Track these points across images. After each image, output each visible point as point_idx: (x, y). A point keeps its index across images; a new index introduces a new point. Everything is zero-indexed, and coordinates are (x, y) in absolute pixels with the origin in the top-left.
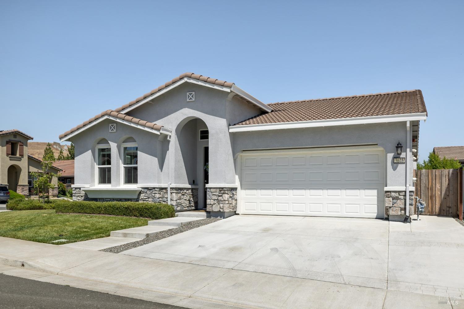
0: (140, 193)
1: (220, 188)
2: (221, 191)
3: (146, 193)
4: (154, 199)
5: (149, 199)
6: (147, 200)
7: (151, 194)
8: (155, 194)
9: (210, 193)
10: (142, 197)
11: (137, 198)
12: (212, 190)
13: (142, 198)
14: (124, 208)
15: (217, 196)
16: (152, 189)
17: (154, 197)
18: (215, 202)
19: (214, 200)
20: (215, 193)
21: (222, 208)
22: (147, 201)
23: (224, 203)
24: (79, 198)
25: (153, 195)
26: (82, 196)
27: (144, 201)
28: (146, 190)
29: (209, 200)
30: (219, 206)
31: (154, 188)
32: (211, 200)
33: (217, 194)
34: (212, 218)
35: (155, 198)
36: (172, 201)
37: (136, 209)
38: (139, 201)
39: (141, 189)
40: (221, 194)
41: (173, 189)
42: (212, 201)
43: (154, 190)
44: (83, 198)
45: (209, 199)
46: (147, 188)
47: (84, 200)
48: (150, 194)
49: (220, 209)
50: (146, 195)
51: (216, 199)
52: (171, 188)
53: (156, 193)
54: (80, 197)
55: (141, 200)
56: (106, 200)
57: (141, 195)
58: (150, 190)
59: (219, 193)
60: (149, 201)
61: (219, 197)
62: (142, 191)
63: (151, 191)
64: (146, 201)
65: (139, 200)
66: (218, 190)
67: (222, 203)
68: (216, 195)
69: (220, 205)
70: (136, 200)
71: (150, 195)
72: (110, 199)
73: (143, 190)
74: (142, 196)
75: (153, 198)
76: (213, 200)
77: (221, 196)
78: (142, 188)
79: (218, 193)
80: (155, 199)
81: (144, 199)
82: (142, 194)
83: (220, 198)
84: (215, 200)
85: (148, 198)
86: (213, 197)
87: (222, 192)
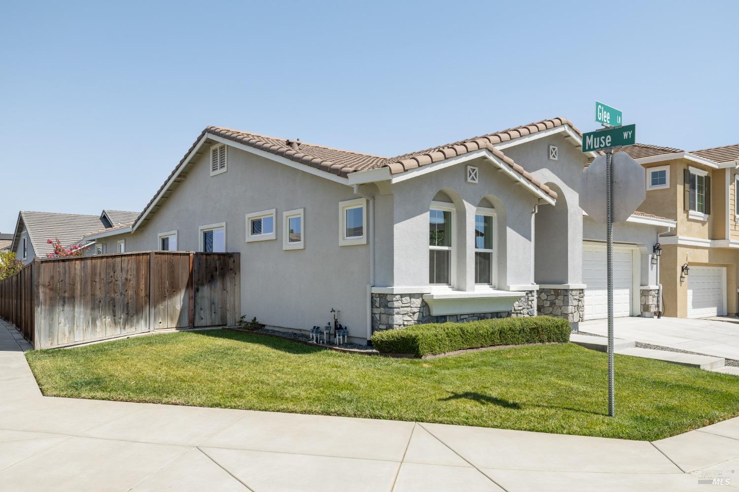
4: (530, 310)
5: (524, 311)
9: (572, 297)
10: (516, 308)
12: (574, 293)
16: (528, 294)
24: (407, 318)
26: (414, 313)
29: (571, 307)
44: (416, 317)
45: (571, 305)
47: (419, 321)
54: (410, 316)
56: (462, 317)
63: (527, 297)
66: (578, 292)
72: (468, 314)
74: (516, 306)
76: (574, 307)
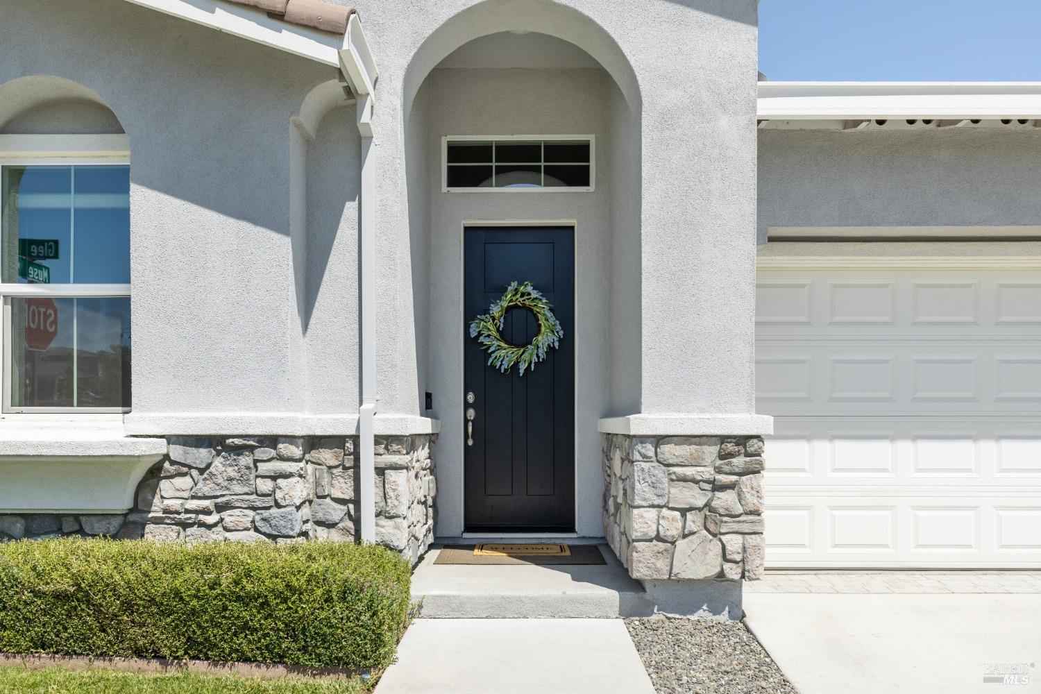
0: (155, 473)
1: (723, 439)
2: (731, 455)
3: (202, 471)
4: (266, 514)
5: (229, 517)
6: (213, 519)
7: (243, 480)
8: (274, 478)
9: (660, 472)
10: (174, 504)
11: (131, 511)
12: (668, 450)
13: (166, 511)
14: (37, 594)
15: (708, 487)
16: (251, 449)
17: (269, 501)
18: (691, 526)
19: (684, 512)
20: (689, 471)
21: (738, 558)
22: (209, 527)
23: (746, 528)
25: (265, 486)
27: (185, 525)
28: (201, 455)
29: (654, 511)
30: (716, 548)
31: (272, 441)
32: (664, 510)
33: (706, 476)
34: (654, 618)
35: (278, 506)
36: (383, 521)
37: (152, 600)
38: (149, 528)
39: (161, 447)
40: (734, 478)
41: (395, 447)
42: (674, 519)
43: (273, 453)
45: (653, 506)
46: (216, 443)
48: (230, 479)
49: (727, 566)
50: (205, 488)
51: (700, 502)
52: (378, 440)
53: (287, 476)
55: (157, 521)
57: (164, 485)
58: (238, 450)
59: (719, 470)
60: (226, 529)
61: (718, 494)
62: (166, 457)
63: (245, 460)
64: (202, 525)
65: (143, 526)
66: (711, 451)
67: (736, 527)
68: (696, 482)
69: (723, 538)
70: (116, 522)
71: (237, 488)
73: (177, 452)
74: (171, 493)
75: (258, 504)
76: (677, 514)
77: (731, 486)
78: (171, 439)
79: (711, 470)
80: (274, 511)
81: (187, 511)
82: (172, 477)
83: (725, 500)
84: (691, 509)
85: (220, 508)
86: (672, 490)
87: (735, 461)
